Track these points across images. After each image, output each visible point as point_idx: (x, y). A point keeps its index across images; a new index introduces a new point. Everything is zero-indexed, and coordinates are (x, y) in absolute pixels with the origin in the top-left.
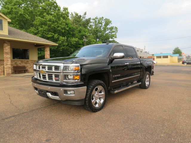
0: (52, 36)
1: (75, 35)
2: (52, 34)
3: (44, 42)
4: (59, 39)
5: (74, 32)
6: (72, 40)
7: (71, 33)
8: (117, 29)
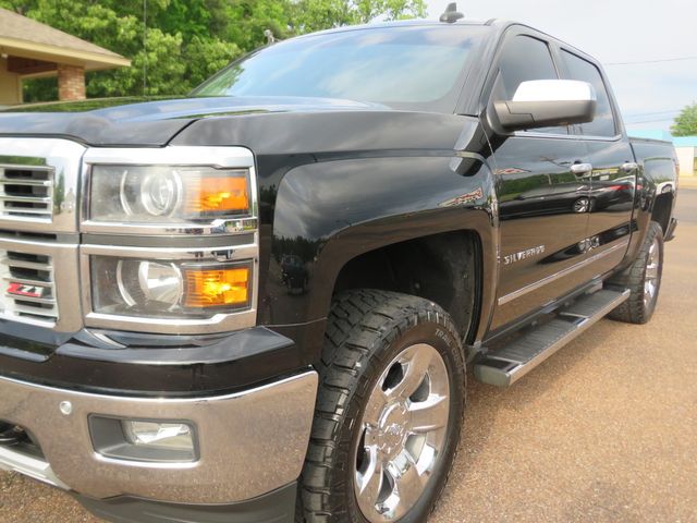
0: (105, 23)
1: (223, 23)
2: (105, 17)
3: (55, 46)
4: (146, 43)
5: (218, 13)
6: (211, 47)
7: (205, 14)
8: (425, 7)
